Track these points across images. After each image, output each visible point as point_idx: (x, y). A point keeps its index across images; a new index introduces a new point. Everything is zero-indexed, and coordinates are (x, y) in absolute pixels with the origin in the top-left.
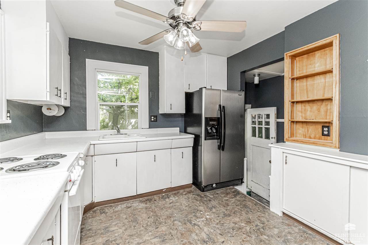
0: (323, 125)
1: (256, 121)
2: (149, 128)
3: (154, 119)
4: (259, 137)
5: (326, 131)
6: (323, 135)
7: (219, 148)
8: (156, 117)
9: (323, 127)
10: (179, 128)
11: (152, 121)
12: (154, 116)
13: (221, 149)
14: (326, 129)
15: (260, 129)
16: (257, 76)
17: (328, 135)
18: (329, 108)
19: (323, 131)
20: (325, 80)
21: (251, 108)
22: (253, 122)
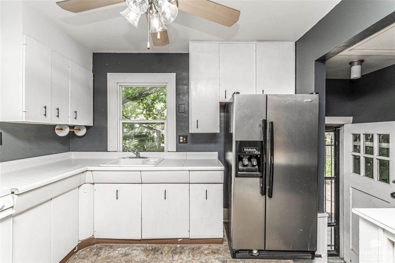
1: (360, 146)
2: (177, 151)
3: (183, 139)
4: (367, 175)
7: (263, 193)
8: (186, 137)
10: (217, 153)
11: (180, 142)
12: (183, 137)
13: (267, 194)
15: (369, 161)
16: (355, 63)
21: (352, 123)
22: (355, 147)
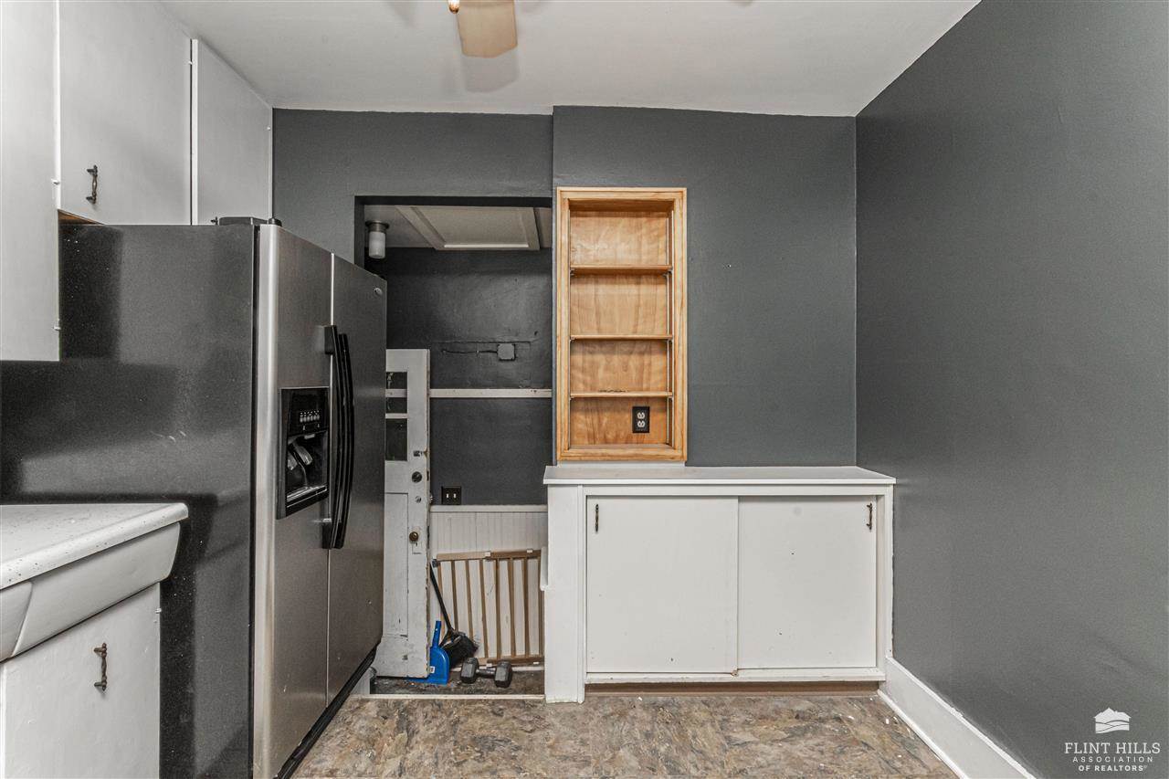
0: (634, 405)
5: (641, 420)
6: (636, 430)
9: (636, 410)
14: (641, 415)
16: (378, 227)
17: (647, 430)
18: (646, 362)
19: (635, 420)
20: (639, 290)
